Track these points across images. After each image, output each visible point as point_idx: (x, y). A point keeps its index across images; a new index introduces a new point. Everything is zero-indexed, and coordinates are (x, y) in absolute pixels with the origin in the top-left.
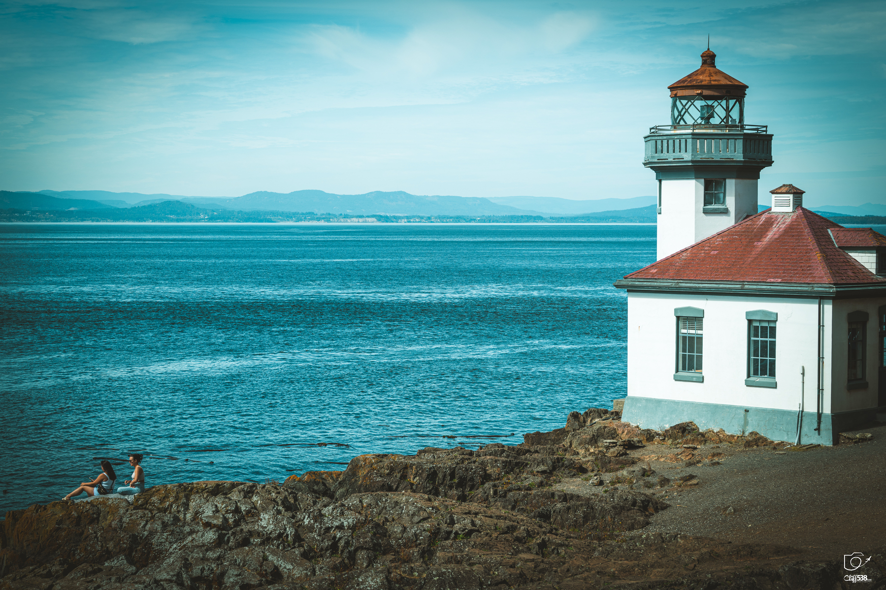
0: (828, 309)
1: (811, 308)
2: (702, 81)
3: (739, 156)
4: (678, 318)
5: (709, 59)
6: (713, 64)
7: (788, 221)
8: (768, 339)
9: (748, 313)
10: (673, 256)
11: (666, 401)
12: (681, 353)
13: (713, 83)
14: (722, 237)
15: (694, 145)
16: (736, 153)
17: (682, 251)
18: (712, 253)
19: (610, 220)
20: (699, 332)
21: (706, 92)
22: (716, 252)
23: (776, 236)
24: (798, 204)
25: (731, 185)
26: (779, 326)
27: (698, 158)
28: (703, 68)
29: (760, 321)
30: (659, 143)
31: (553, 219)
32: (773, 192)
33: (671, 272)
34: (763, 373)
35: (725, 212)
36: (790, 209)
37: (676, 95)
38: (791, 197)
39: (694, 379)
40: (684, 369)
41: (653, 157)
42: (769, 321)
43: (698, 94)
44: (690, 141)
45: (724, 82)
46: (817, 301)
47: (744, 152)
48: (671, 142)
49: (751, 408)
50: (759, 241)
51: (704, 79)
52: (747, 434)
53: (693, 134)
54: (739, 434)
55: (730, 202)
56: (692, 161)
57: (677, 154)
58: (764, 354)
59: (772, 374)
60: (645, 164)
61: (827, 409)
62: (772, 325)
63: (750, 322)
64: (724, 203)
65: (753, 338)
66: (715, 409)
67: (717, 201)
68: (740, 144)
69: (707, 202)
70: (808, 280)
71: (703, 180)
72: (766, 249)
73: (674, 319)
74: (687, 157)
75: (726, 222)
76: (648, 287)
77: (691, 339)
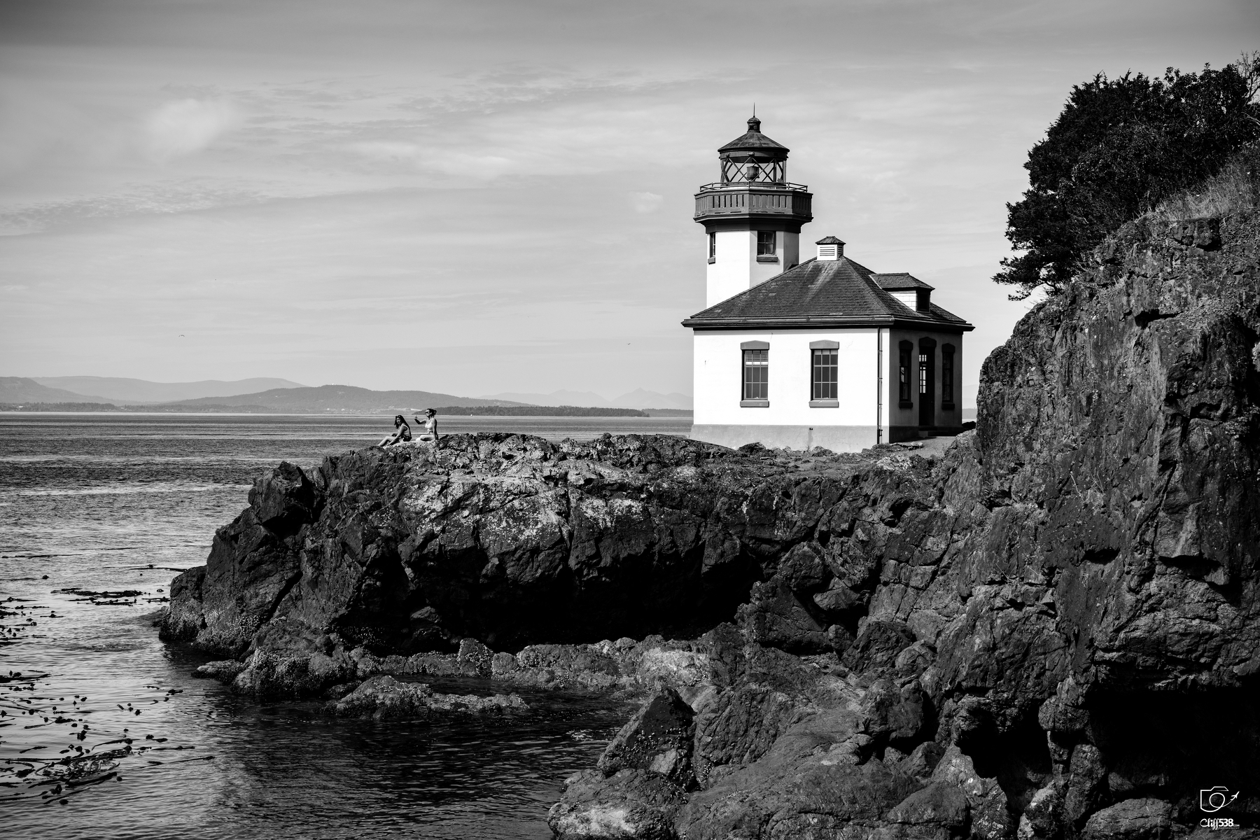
0: (886, 335)
1: (870, 337)
2: (753, 144)
3: (788, 210)
4: (744, 351)
5: (755, 125)
6: (758, 130)
7: (835, 267)
8: (830, 366)
9: (811, 344)
10: (733, 299)
11: (732, 426)
12: (745, 383)
13: (764, 146)
14: (776, 282)
15: (751, 200)
16: (786, 207)
17: (741, 295)
18: (770, 295)
19: (211, 410)
20: (764, 363)
21: (757, 154)
22: (774, 294)
23: (828, 280)
24: (840, 254)
25: (780, 236)
26: (840, 354)
27: (755, 211)
28: (750, 133)
29: (822, 350)
30: (717, 198)
31: (129, 408)
32: (818, 243)
33: (736, 311)
34: (825, 395)
35: (775, 261)
36: (835, 258)
37: (728, 157)
38: (835, 247)
39: (760, 405)
40: (747, 397)
41: (710, 211)
42: (830, 350)
43: (750, 155)
44: (747, 197)
45: (772, 145)
46: (876, 330)
47: (793, 207)
48: (728, 197)
49: (815, 426)
50: (812, 283)
51: (754, 142)
52: (812, 449)
53: (750, 190)
54: (806, 449)
55: (780, 253)
56: (749, 214)
57: (734, 208)
58: (826, 379)
59: (834, 395)
60: (695, 219)
61: (886, 423)
62: (833, 353)
63: (813, 351)
64: (774, 252)
65: (815, 366)
66: (780, 430)
67: (768, 251)
68: (789, 199)
69: (760, 252)
70: (868, 312)
71: (756, 232)
72: (821, 290)
73: (740, 353)
74: (745, 210)
75: (777, 270)
76: (716, 324)
77: (756, 369)
